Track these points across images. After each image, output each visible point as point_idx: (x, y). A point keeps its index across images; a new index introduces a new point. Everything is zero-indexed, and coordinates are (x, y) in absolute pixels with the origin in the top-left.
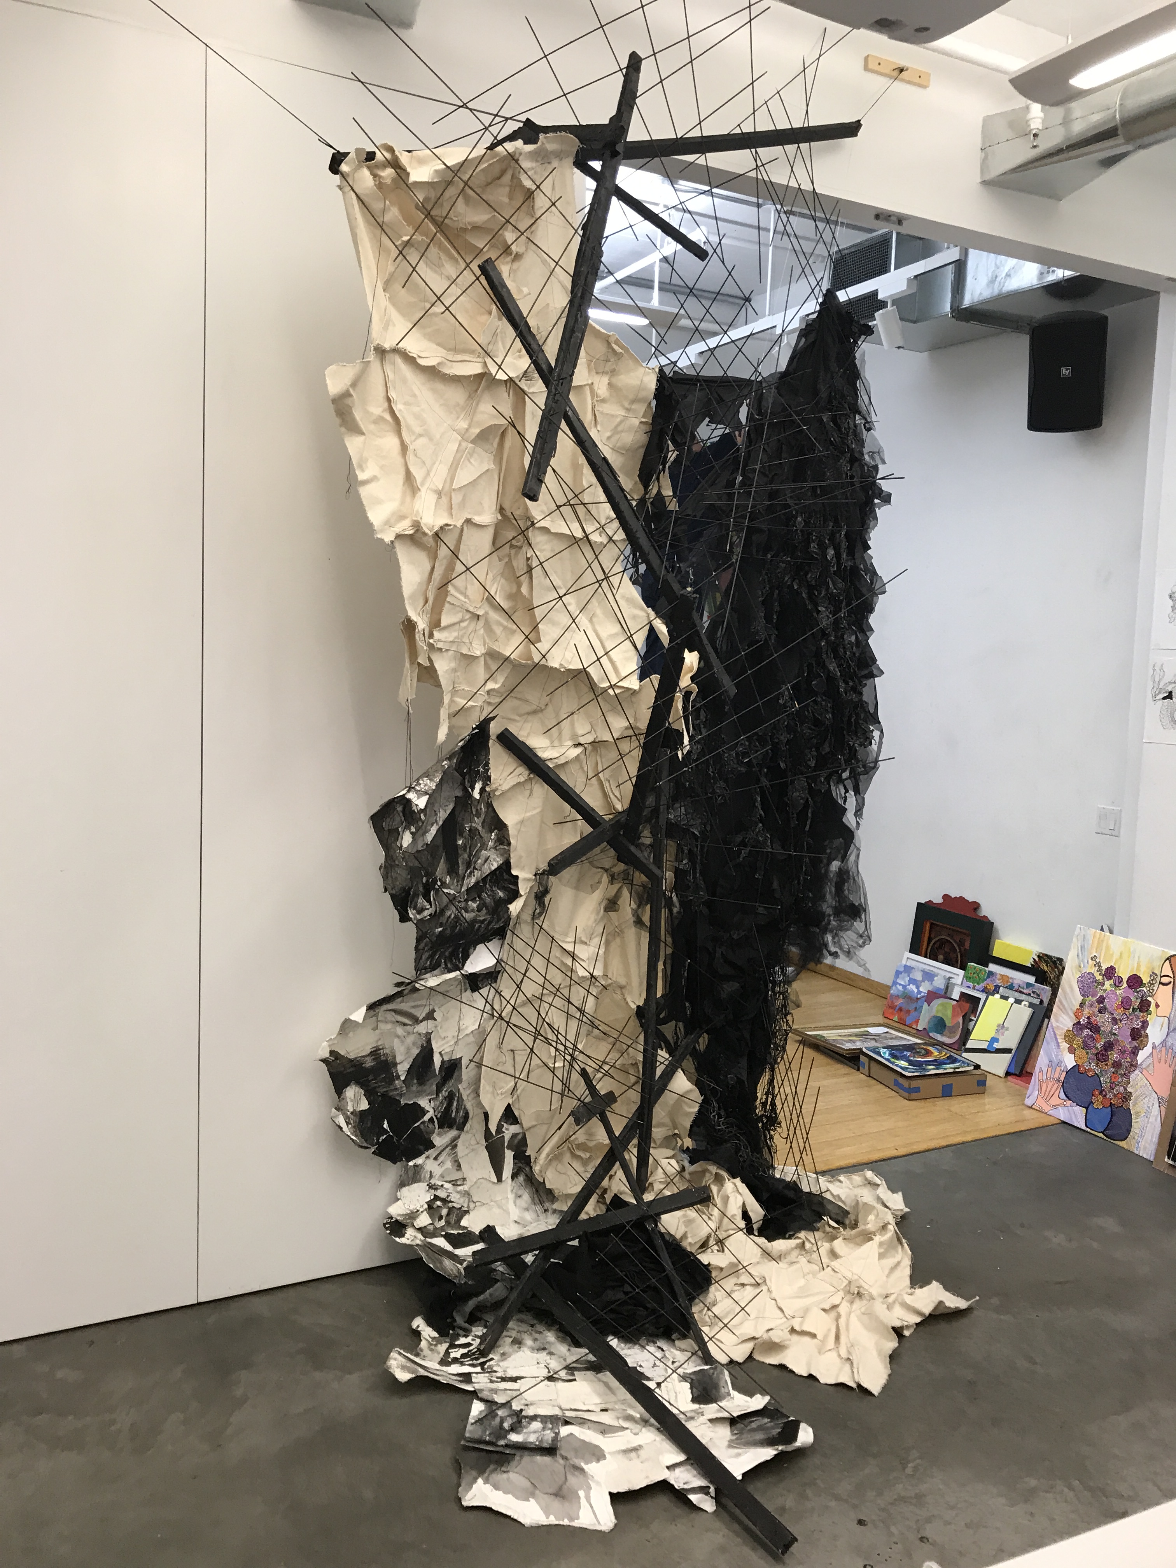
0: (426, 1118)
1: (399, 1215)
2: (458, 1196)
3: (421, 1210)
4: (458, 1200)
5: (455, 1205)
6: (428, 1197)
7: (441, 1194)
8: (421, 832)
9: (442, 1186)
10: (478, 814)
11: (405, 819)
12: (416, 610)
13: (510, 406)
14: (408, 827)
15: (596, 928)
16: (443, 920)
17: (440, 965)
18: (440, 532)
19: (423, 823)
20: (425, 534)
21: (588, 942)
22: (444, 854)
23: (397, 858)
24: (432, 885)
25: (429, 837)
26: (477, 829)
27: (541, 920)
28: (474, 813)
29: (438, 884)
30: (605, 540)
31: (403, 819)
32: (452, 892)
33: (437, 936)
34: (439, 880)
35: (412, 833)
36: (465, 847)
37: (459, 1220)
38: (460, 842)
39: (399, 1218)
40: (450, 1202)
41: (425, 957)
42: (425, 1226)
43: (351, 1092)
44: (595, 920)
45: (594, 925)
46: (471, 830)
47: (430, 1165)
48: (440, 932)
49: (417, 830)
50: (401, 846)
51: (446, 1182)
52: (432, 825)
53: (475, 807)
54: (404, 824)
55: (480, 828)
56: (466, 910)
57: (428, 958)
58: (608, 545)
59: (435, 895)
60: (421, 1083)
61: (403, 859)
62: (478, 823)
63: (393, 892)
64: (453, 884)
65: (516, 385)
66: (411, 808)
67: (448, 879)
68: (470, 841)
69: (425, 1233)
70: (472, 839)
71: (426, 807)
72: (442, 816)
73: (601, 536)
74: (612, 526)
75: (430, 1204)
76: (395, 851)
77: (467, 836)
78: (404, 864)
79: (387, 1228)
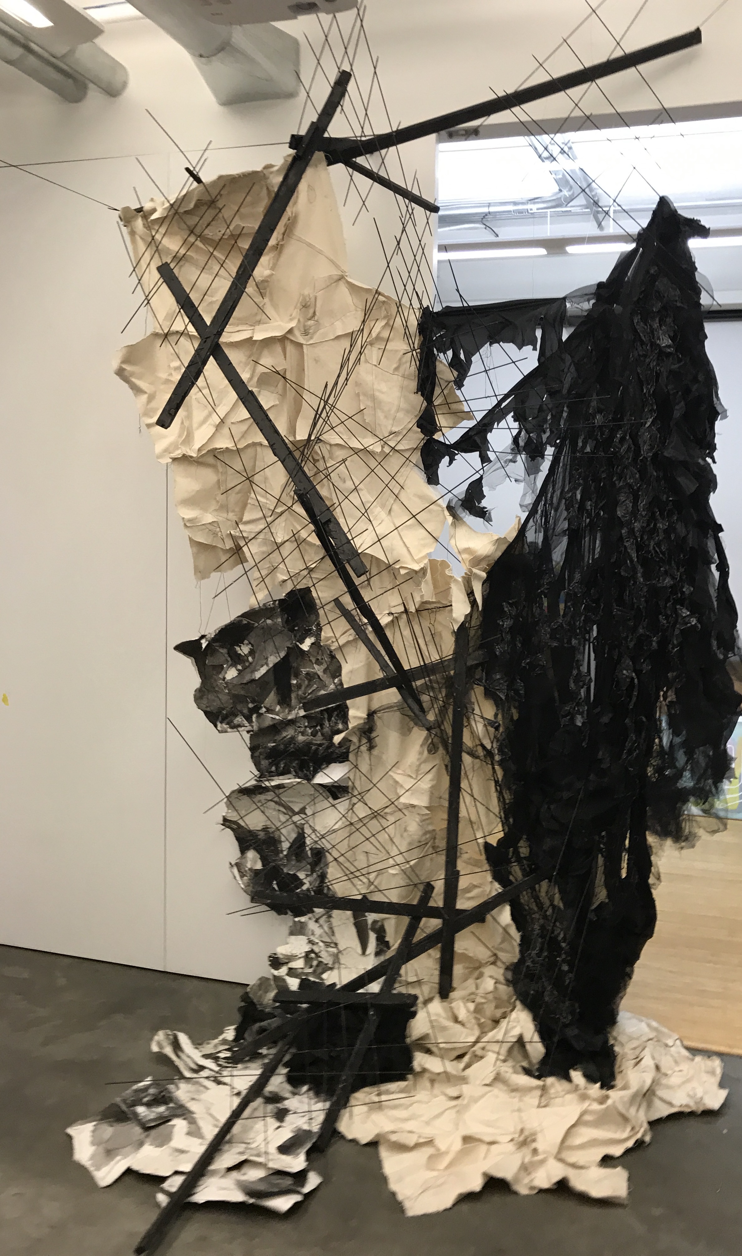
0: (305, 887)
1: (281, 954)
2: (326, 954)
3: (300, 956)
4: (326, 959)
5: (323, 960)
6: (307, 948)
7: (316, 949)
8: (248, 670)
9: (318, 943)
10: (318, 662)
11: (231, 659)
12: (205, 510)
13: (285, 357)
14: (234, 665)
15: (422, 766)
16: (278, 738)
17: (289, 772)
18: (215, 454)
19: (251, 663)
20: (191, 457)
21: (414, 776)
22: (275, 689)
23: (217, 685)
24: (256, 710)
25: (258, 675)
26: (316, 674)
27: (375, 752)
28: (314, 661)
29: (264, 710)
30: (387, 450)
31: (229, 659)
32: (277, 717)
33: (270, 749)
34: (265, 707)
35: (238, 670)
36: (299, 686)
37: (323, 973)
38: (295, 682)
39: (281, 957)
40: (320, 957)
41: (265, 763)
42: (296, 969)
43: (251, 854)
44: (418, 759)
45: (418, 763)
46: (308, 674)
47: (312, 925)
48: (273, 746)
49: (245, 668)
50: (224, 679)
51: (322, 941)
52: (262, 666)
53: (313, 656)
54: (230, 662)
55: (320, 673)
56: (303, 734)
57: (271, 764)
58: (391, 454)
59: (257, 717)
60: (298, 861)
61: (225, 687)
62: (318, 669)
63: (208, 709)
64: (283, 712)
65: (292, 341)
66: (236, 652)
67: (278, 708)
68: (306, 682)
69: (292, 972)
70: (310, 681)
71: (252, 653)
72: (273, 660)
73: (383, 447)
74: (395, 439)
75: (307, 954)
76: (216, 680)
77: (303, 678)
78: (227, 691)
79: (270, 961)
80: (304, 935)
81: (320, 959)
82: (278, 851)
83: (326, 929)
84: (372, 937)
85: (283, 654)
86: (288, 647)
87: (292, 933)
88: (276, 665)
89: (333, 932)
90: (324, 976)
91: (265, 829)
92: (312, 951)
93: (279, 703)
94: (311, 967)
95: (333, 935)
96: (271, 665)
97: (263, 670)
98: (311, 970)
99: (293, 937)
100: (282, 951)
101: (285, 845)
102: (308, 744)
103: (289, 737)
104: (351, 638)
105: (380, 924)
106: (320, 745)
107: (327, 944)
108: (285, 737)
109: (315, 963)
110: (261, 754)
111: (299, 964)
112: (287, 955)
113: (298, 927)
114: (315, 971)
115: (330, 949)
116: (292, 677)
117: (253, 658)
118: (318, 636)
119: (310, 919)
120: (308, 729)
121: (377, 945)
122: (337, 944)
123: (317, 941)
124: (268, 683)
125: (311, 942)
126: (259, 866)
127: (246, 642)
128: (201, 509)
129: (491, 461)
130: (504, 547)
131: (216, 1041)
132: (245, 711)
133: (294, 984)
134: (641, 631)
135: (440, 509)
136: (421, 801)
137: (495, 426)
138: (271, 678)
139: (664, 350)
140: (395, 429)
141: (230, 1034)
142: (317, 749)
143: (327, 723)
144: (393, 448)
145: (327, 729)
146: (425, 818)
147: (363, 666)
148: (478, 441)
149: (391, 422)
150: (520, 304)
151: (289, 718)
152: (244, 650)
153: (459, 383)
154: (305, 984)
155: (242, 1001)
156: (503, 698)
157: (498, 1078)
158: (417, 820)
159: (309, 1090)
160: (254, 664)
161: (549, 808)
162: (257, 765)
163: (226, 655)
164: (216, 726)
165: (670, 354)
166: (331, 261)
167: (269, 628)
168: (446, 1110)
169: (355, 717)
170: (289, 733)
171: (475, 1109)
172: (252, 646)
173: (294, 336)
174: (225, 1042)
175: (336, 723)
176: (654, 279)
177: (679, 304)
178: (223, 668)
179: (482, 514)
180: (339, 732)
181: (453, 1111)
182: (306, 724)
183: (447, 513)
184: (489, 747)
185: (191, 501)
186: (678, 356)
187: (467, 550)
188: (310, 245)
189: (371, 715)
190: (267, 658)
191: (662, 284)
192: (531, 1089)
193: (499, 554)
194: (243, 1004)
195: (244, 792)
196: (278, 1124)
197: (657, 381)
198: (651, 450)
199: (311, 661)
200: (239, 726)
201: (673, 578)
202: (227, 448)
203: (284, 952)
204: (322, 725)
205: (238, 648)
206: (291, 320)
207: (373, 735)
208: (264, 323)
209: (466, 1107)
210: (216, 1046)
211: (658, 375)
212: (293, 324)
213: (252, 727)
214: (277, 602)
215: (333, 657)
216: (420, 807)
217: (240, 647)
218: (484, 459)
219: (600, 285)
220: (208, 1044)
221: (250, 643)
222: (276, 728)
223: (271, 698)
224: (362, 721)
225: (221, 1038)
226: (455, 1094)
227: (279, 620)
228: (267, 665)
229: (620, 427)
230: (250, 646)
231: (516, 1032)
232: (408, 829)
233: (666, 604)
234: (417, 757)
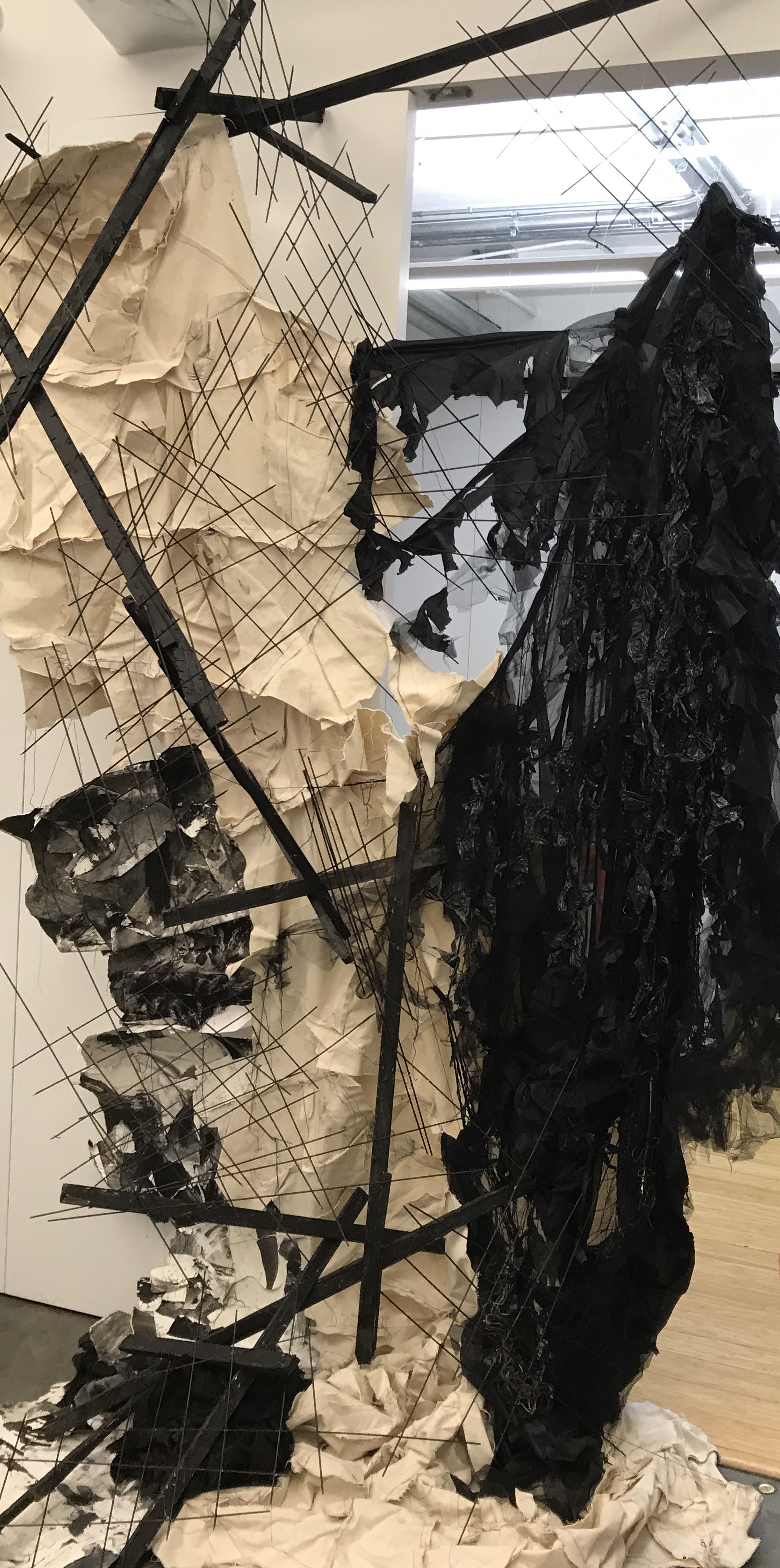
0: (191, 1185)
3: (182, 1284)
5: (212, 1293)
7: (204, 1276)
8: (108, 862)
10: (213, 856)
11: (85, 846)
12: (46, 627)
13: (165, 411)
14: (87, 853)
15: (351, 1015)
16: (150, 963)
17: (167, 1015)
18: (60, 545)
19: (112, 853)
20: (24, 551)
21: (339, 1030)
22: (146, 892)
23: (61, 883)
24: (116, 921)
25: (122, 870)
26: (208, 872)
27: (289, 991)
28: (206, 854)
29: (128, 922)
30: (306, 547)
31: (81, 845)
32: (147, 934)
33: (137, 979)
34: (130, 918)
35: (93, 862)
36: (182, 890)
37: (209, 1311)
38: (175, 883)
39: (155, 1283)
40: (209, 1288)
41: (131, 1000)
42: (174, 1303)
44: (345, 1005)
45: (345, 1011)
46: (196, 872)
47: (201, 1240)
48: (141, 975)
49: (103, 860)
50: (72, 873)
51: (213, 1265)
52: (129, 858)
53: (206, 847)
54: (83, 850)
55: (215, 872)
56: (186, 959)
57: (140, 1002)
58: (312, 553)
59: (117, 932)
60: (184, 1144)
61: (73, 886)
62: (212, 866)
63: (46, 917)
64: (156, 926)
65: (175, 387)
66: (91, 835)
67: (149, 920)
68: (193, 884)
69: (166, 1308)
70: (198, 882)
71: (114, 837)
72: (145, 849)
73: (300, 543)
74: (318, 531)
75: (191, 1282)
76: (60, 876)
77: (189, 878)
78: (75, 892)
79: (139, 1288)
80: (190, 1253)
81: (208, 1291)
82: (156, 1129)
83: (219, 1247)
84: (283, 1263)
85: (160, 841)
86: (167, 832)
87: (173, 1250)
88: (149, 857)
89: (230, 1253)
90: (211, 1317)
91: (139, 1096)
92: (199, 1278)
93: (151, 913)
94: (195, 1301)
95: (228, 1257)
96: (141, 857)
97: (130, 864)
98: (194, 1307)
99: (174, 1256)
100: (158, 1274)
101: (167, 1120)
102: (193, 975)
103: (165, 963)
104: (256, 822)
105: (292, 1245)
106: (210, 977)
107: (220, 1270)
108: (160, 963)
109: (200, 1296)
110: (124, 985)
111: (178, 1296)
112: (163, 1282)
113: (183, 1242)
114: (199, 1308)
115: (224, 1278)
116: (173, 876)
117: (117, 846)
118: (211, 817)
119: (199, 1230)
120: (193, 952)
121: (288, 1275)
122: (233, 1270)
123: (206, 1264)
124: (136, 882)
125: (197, 1264)
126: (130, 1149)
127: (105, 821)
128: (40, 626)
129: (457, 568)
130: (473, 696)
131: (33, 1404)
132: (102, 922)
133: (163, 1325)
134: (660, 827)
135: (381, 636)
136: (349, 1068)
137: (465, 517)
138: (141, 875)
139: (701, 410)
140: (317, 517)
141: (56, 1394)
142: (205, 983)
143: (222, 946)
144: (314, 545)
145: (220, 955)
146: (351, 1092)
147: (274, 862)
148: (440, 539)
149: (312, 506)
150: (501, 339)
151: (165, 935)
152: (104, 832)
153: (410, 452)
154: (180, 1326)
155: (80, 1346)
156: (464, 919)
157: (411, 1491)
158: (341, 1095)
159: (134, 1488)
160: (117, 854)
161: (528, 1088)
162: (120, 1001)
163: (77, 840)
164: (55, 941)
165: (710, 415)
166: (232, 271)
167: (141, 802)
168: (319, 1536)
169: (260, 939)
170: (165, 957)
171: (367, 1538)
172: (115, 827)
173: (179, 380)
174: (46, 1405)
175: (236, 946)
178: (71, 858)
179: (443, 645)
180: (236, 958)
181: (331, 1540)
182: (192, 945)
183: (389, 642)
184: (445, 993)
185: (23, 615)
187: (415, 698)
188: (204, 251)
189: (283, 935)
190: (136, 847)
191: (708, 314)
192: (459, 1513)
193: (465, 705)
194: (81, 1350)
195: (105, 1038)
196: (71, 1537)
197: (690, 456)
198: (677, 558)
199: (201, 853)
200: (90, 943)
201: (707, 751)
202: (76, 539)
203: (160, 1278)
204: (215, 949)
205: (94, 831)
206: (174, 356)
207: (285, 965)
208: (136, 361)
209: (354, 1534)
211: (692, 447)
212: (176, 363)
213: (110, 947)
214: (148, 765)
215: (234, 849)
216: (344, 1077)
217: (97, 828)
218: (449, 565)
219: (620, 313)
220: (21, 1406)
221: (111, 823)
222: (146, 949)
223: (140, 906)
224: (268, 946)
225: (42, 1399)
226: (340, 1513)
227: (155, 791)
228: (137, 857)
229: (637, 523)
230: (111, 828)
231: (454, 1423)
232: (328, 1107)
233: (696, 789)
234: (344, 1001)
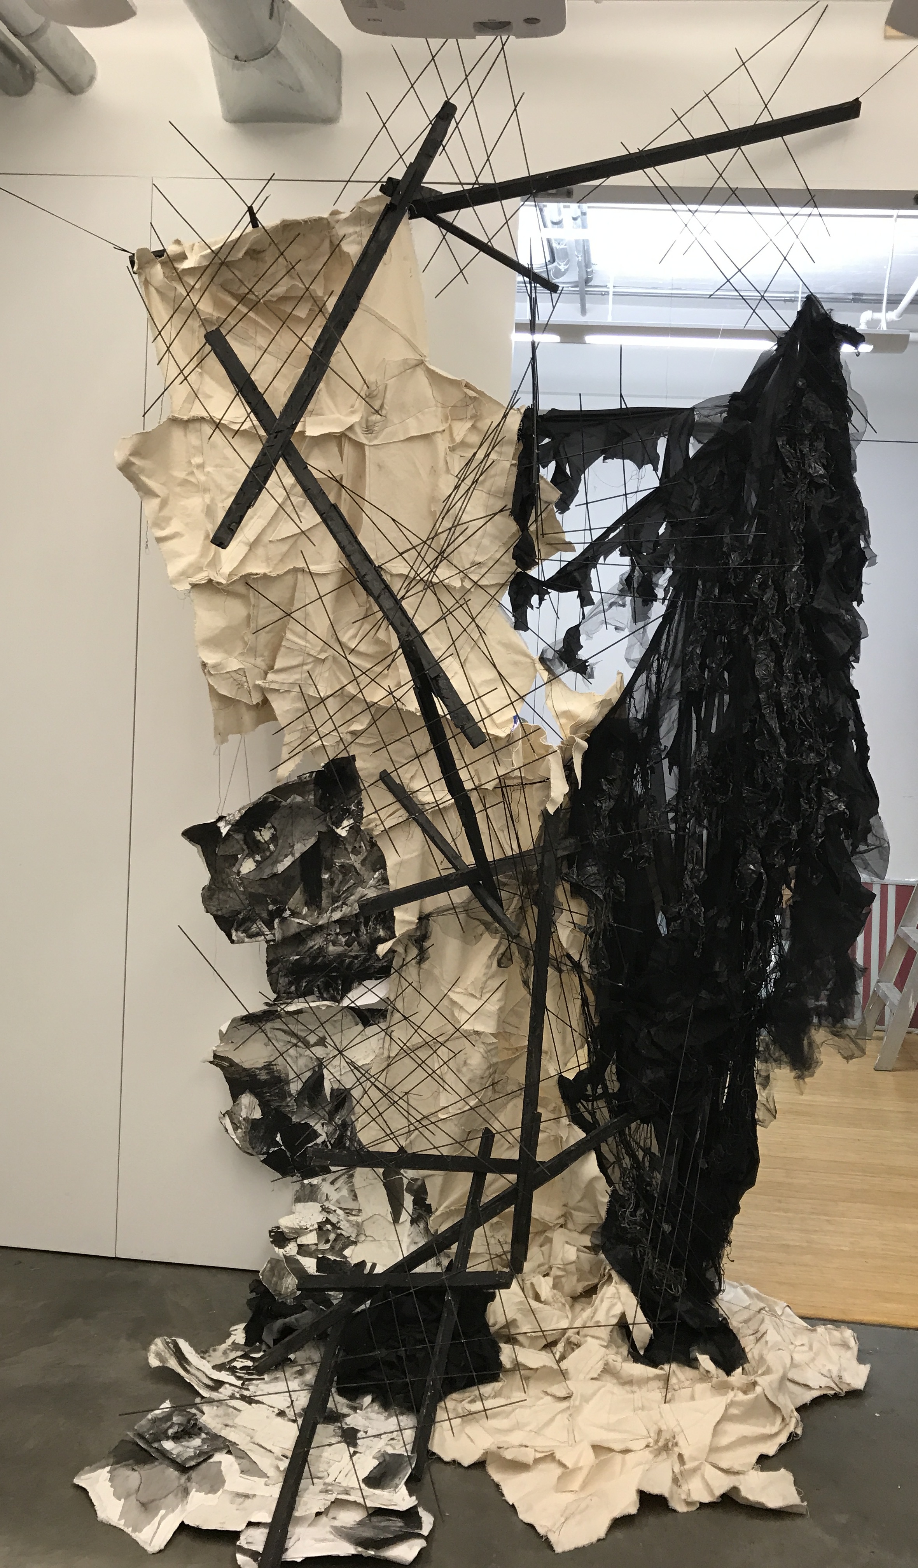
0: (319, 1140)
1: (286, 1227)
2: (348, 1225)
3: (311, 1228)
4: (347, 1229)
5: (343, 1233)
6: (321, 1218)
7: (333, 1219)
8: (269, 861)
9: (335, 1211)
10: (356, 851)
11: (248, 848)
12: (229, 653)
13: (342, 460)
14: (251, 855)
15: (489, 982)
16: (303, 949)
17: (312, 993)
18: (248, 581)
19: (272, 853)
20: (219, 583)
21: (479, 996)
22: (301, 885)
23: (230, 882)
24: (279, 913)
25: (281, 868)
26: (352, 866)
27: (425, 965)
28: (350, 850)
29: (288, 913)
30: (468, 585)
31: (245, 847)
32: (305, 923)
33: (293, 964)
34: (290, 910)
35: (256, 862)
36: (332, 882)
37: (344, 1249)
38: (326, 876)
39: (286, 1230)
40: (339, 1228)
41: (283, 981)
42: (308, 1245)
43: (247, 1099)
44: (484, 974)
45: (484, 979)
46: (342, 866)
47: (326, 1188)
48: (296, 960)
49: (264, 859)
50: (239, 872)
51: (341, 1208)
52: (286, 856)
53: (350, 843)
54: (246, 852)
55: (358, 866)
56: (334, 943)
57: (290, 984)
58: (472, 590)
59: (280, 923)
60: (312, 1105)
61: (240, 884)
62: (355, 860)
63: (219, 913)
64: (311, 916)
65: (350, 439)
66: (255, 838)
67: (305, 910)
68: (340, 877)
69: (303, 1250)
70: (345, 875)
71: (274, 839)
72: (300, 848)
73: (462, 581)
74: (478, 571)
75: (321, 1225)
76: (228, 876)
77: (337, 871)
78: (242, 889)
79: (271, 1236)
80: (315, 1201)
81: (339, 1231)
82: (284, 1094)
83: (345, 1192)
84: (408, 1200)
85: (312, 841)
86: (319, 832)
87: (298, 1200)
88: (303, 855)
89: (355, 1196)
90: (347, 1252)
91: (268, 1067)
92: (328, 1221)
93: (306, 904)
94: (327, 1241)
95: (354, 1200)
96: (297, 855)
97: (288, 862)
98: (327, 1246)
99: (300, 1206)
100: (286, 1223)
101: (295, 1087)
102: (340, 956)
103: (316, 947)
104: (401, 820)
105: (419, 1183)
106: (356, 957)
107: (348, 1212)
108: (312, 948)
109: (332, 1236)
110: (280, 971)
111: (310, 1239)
112: (293, 1228)
113: (307, 1191)
114: (332, 1247)
115: (351, 1218)
116: (323, 871)
117: (276, 846)
118: (358, 817)
119: (324, 1180)
120: (340, 937)
121: (415, 1209)
122: (360, 1211)
123: (334, 1208)
124: (293, 877)
125: (325, 1209)
126: (257, 1114)
127: (269, 825)
128: (226, 652)
129: (593, 604)
130: (606, 711)
132: (265, 915)
133: (310, 1265)
134: (777, 817)
135: (529, 660)
136: (486, 1026)
137: (601, 560)
138: (297, 872)
139: (816, 480)
140: (479, 559)
141: (238, 1334)
142: (351, 963)
143: (363, 929)
144: (476, 583)
145: (364, 938)
146: (490, 1048)
147: (419, 855)
148: (579, 578)
149: (474, 549)
150: (637, 413)
151: (320, 923)
152: (265, 835)
153: (564, 505)
154: (322, 1263)
155: (252, 1292)
156: (601, 897)
157: (607, 1370)
158: (482, 1050)
159: (373, 1401)
160: (275, 854)
161: (649, 1032)
162: (273, 984)
163: (241, 842)
164: (229, 936)
165: (824, 485)
166: (407, 340)
167: (299, 806)
168: (556, 1415)
169: (403, 922)
170: (317, 942)
171: (588, 1410)
172: (275, 830)
173: (355, 433)
175: (375, 930)
176: (799, 393)
177: (831, 426)
178: (236, 859)
179: (582, 668)
180: (383, 940)
181: (566, 1415)
182: (338, 931)
183: (539, 666)
184: (576, 958)
185: (214, 642)
186: (830, 488)
187: (567, 714)
188: (381, 319)
189: (424, 919)
190: (293, 847)
191: (808, 401)
192: (649, 1379)
193: (600, 719)
194: (254, 1295)
195: (250, 1019)
197: (808, 517)
198: (797, 600)
199: (346, 849)
200: (258, 934)
201: (819, 754)
202: (265, 574)
203: (290, 1225)
204: (357, 931)
205: (257, 833)
206: (353, 412)
207: (426, 944)
208: (317, 415)
209: (578, 1409)
210: (225, 1353)
211: (808, 509)
212: (355, 419)
213: (274, 935)
214: (314, 774)
215: (373, 845)
216: (485, 1034)
217: (260, 831)
218: (585, 600)
219: (734, 396)
221: (273, 827)
222: (301, 937)
223: (297, 899)
224: (414, 926)
225: (229, 1341)
226: (563, 1394)
227: (312, 797)
228: (293, 855)
230: (272, 831)
231: (617, 1310)
232: (468, 1062)
233: (809, 785)
234: (483, 971)
